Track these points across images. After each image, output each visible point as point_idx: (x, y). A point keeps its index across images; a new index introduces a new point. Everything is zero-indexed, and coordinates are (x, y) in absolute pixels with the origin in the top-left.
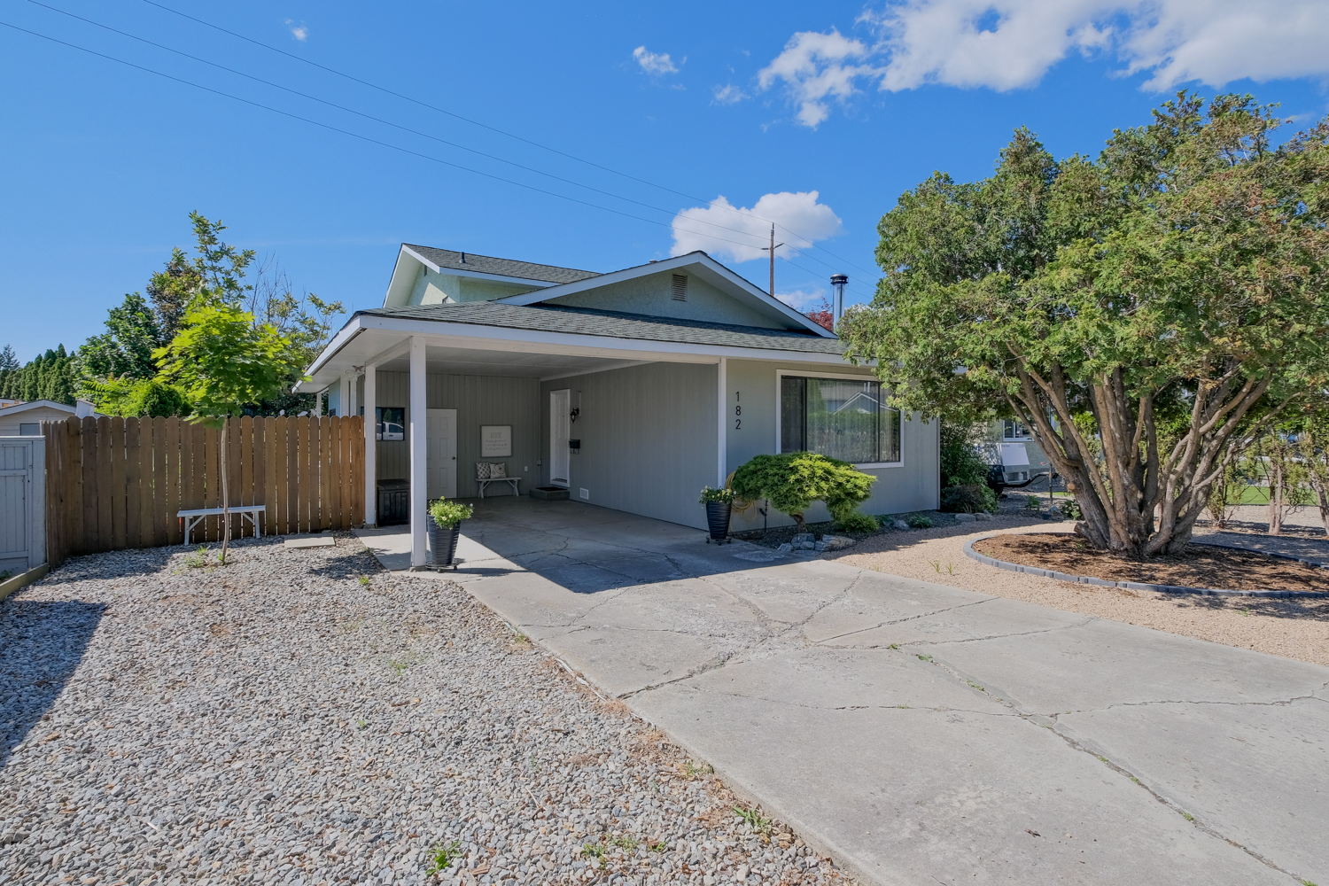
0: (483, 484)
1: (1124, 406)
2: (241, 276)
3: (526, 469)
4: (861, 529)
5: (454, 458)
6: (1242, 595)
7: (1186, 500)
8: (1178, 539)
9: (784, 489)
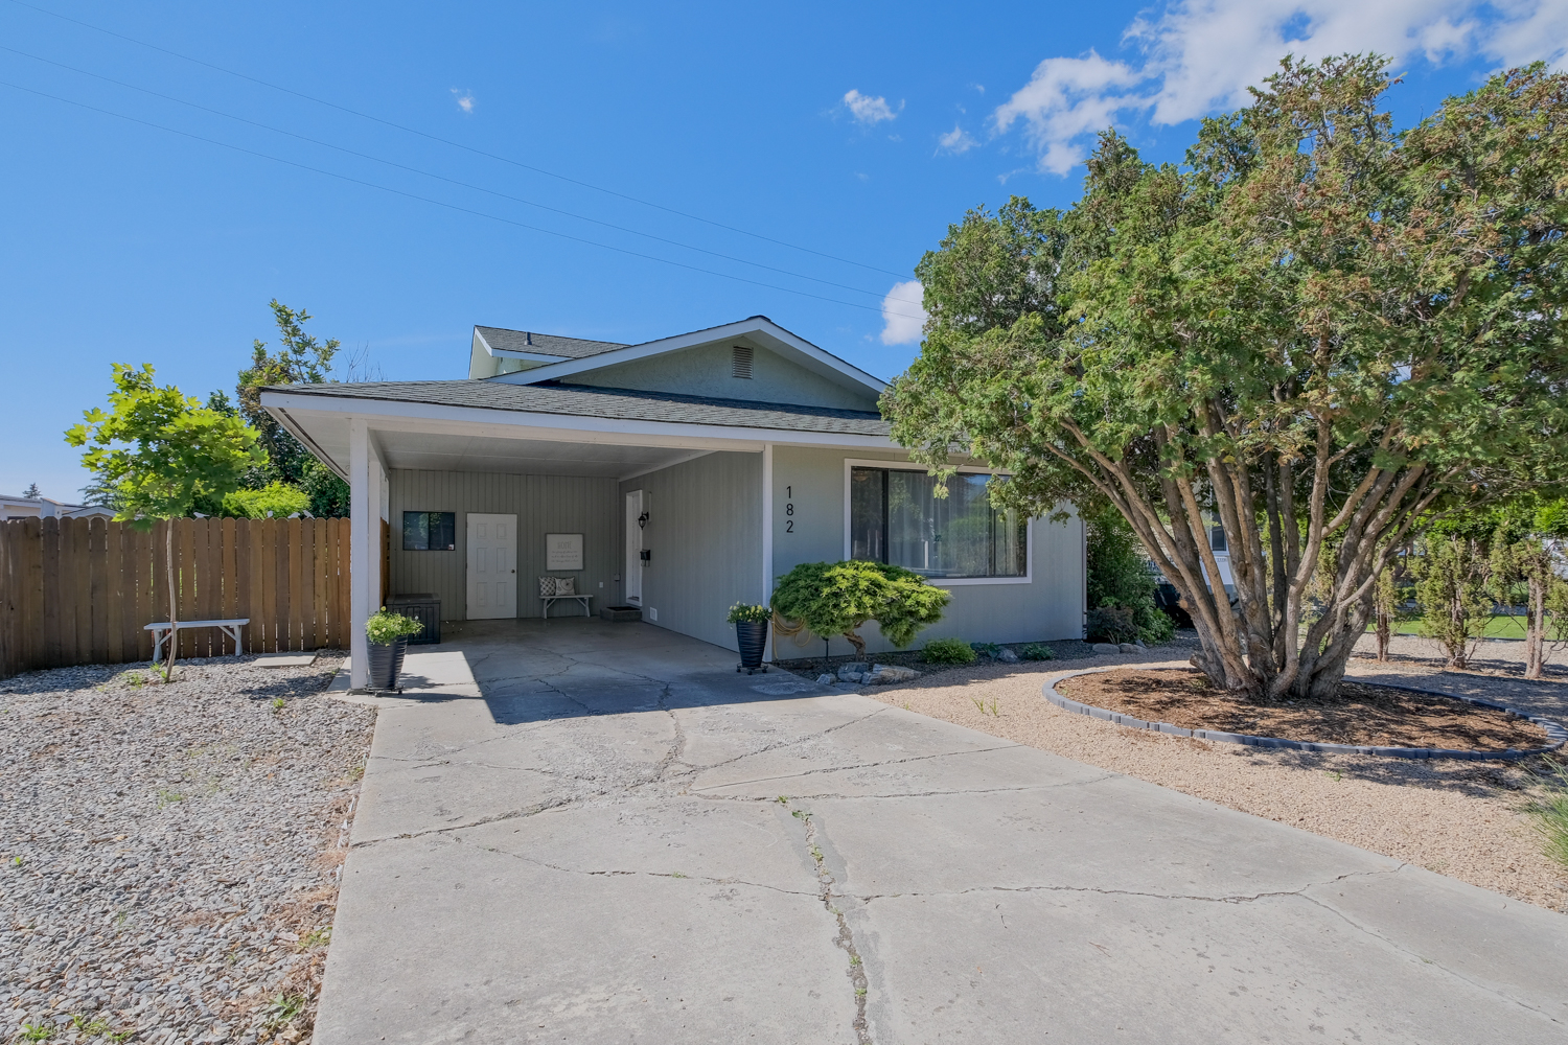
0: (546, 602)
1: (1250, 496)
2: (328, 370)
3: (601, 585)
4: (948, 660)
5: (513, 571)
6: (1358, 751)
7: (1330, 623)
8: (1325, 677)
9: (814, 606)
